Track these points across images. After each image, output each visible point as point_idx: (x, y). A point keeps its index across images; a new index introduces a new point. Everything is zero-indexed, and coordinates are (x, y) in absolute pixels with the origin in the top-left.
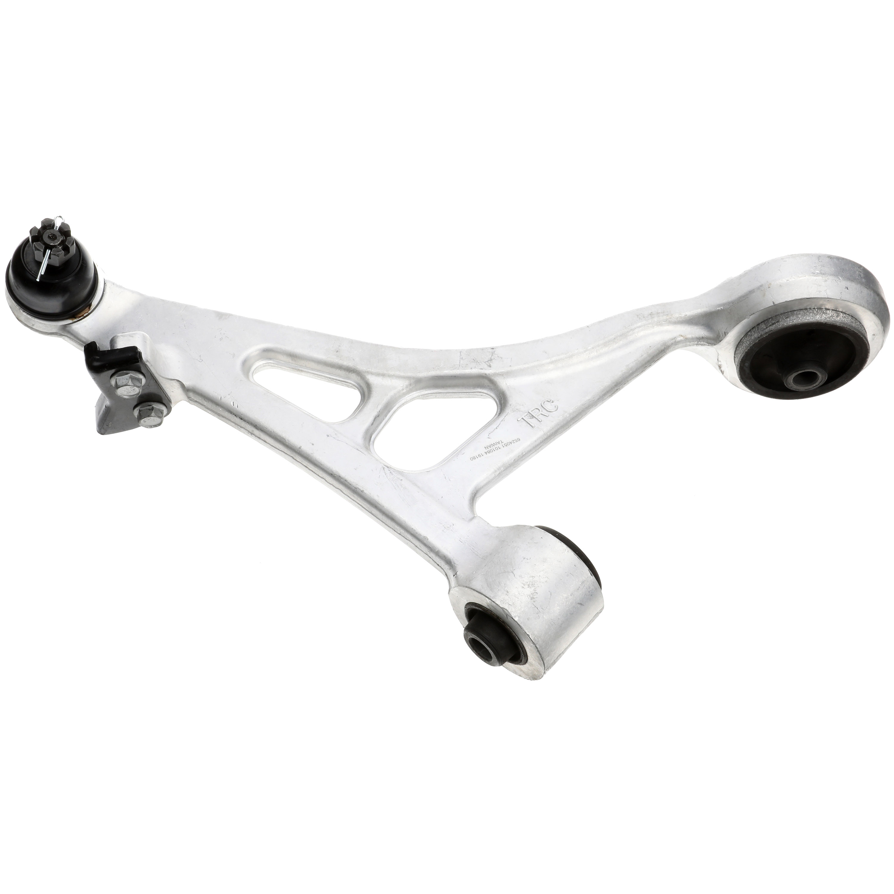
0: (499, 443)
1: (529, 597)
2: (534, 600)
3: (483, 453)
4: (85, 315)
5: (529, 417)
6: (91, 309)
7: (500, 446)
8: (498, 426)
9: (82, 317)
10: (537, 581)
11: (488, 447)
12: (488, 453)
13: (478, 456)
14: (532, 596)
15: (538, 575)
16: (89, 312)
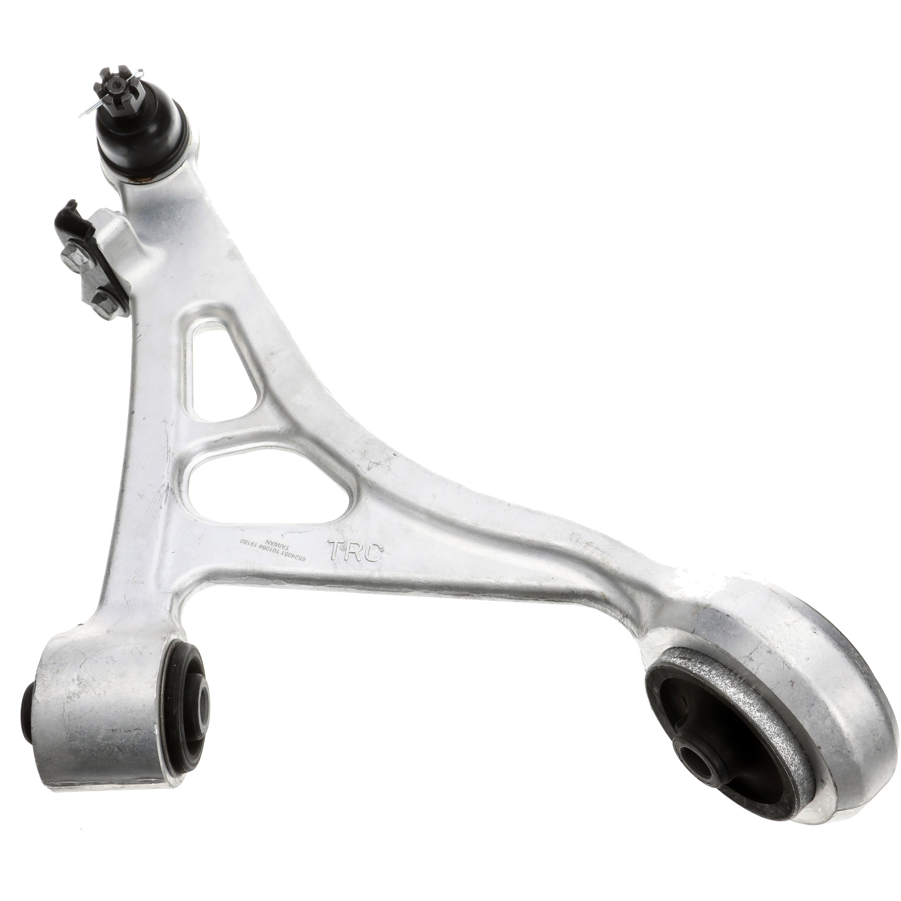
0: (283, 547)
1: (68, 693)
2: (69, 700)
3: (258, 545)
4: (143, 183)
5: (342, 547)
6: (152, 180)
7: (281, 550)
8: (304, 532)
9: (139, 183)
10: (92, 686)
11: (270, 543)
12: (263, 547)
13: (250, 543)
14: (71, 695)
15: (99, 682)
16: (149, 182)
